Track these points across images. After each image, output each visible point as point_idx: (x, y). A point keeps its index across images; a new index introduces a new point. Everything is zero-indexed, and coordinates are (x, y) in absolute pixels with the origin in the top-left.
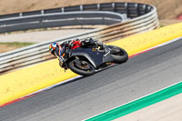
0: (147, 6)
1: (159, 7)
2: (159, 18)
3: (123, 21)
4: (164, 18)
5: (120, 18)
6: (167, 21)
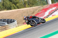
0: (14, 20)
1: (17, 20)
2: (18, 24)
3: (6, 25)
4: (19, 24)
5: (5, 24)
6: (20, 24)
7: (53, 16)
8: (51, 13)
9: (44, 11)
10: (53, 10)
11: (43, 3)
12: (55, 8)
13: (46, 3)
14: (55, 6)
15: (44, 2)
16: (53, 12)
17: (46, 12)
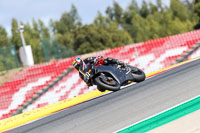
7: (39, 106)
8: (31, 99)
9: (8, 89)
10: (39, 87)
11: (4, 62)
12: (48, 78)
13: (13, 63)
14: (46, 71)
15: (8, 60)
16: (41, 95)
17: (16, 94)
